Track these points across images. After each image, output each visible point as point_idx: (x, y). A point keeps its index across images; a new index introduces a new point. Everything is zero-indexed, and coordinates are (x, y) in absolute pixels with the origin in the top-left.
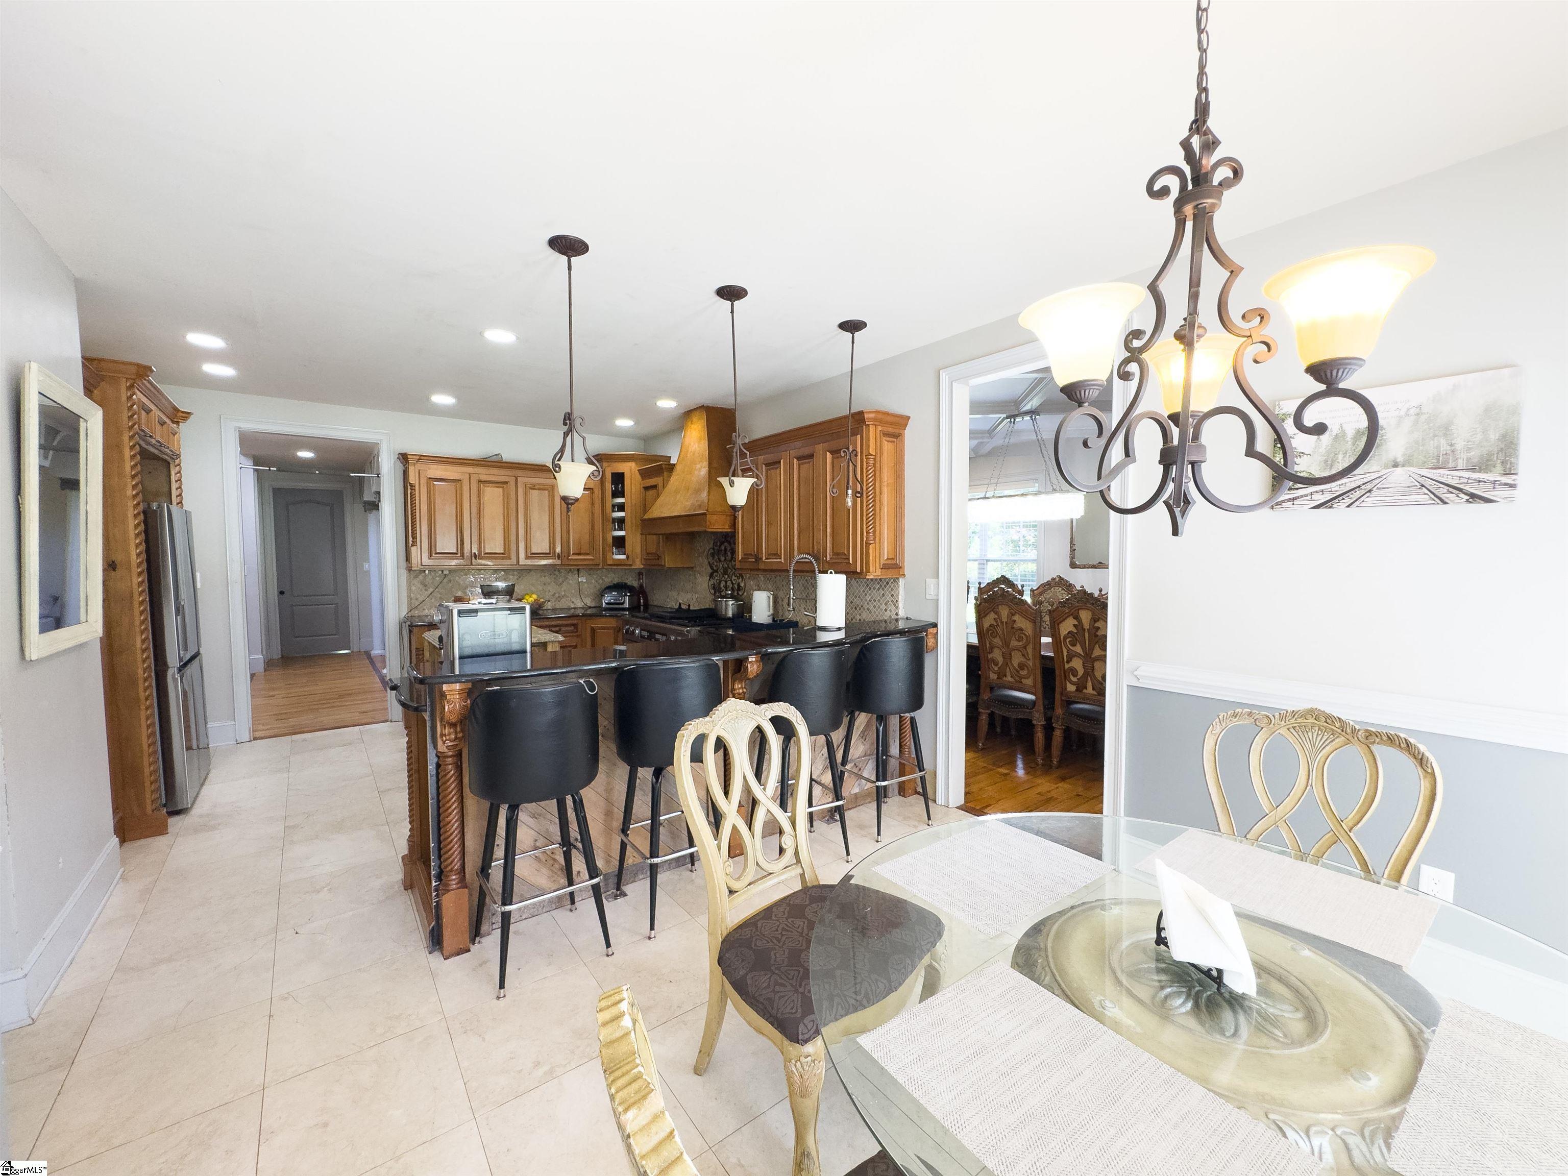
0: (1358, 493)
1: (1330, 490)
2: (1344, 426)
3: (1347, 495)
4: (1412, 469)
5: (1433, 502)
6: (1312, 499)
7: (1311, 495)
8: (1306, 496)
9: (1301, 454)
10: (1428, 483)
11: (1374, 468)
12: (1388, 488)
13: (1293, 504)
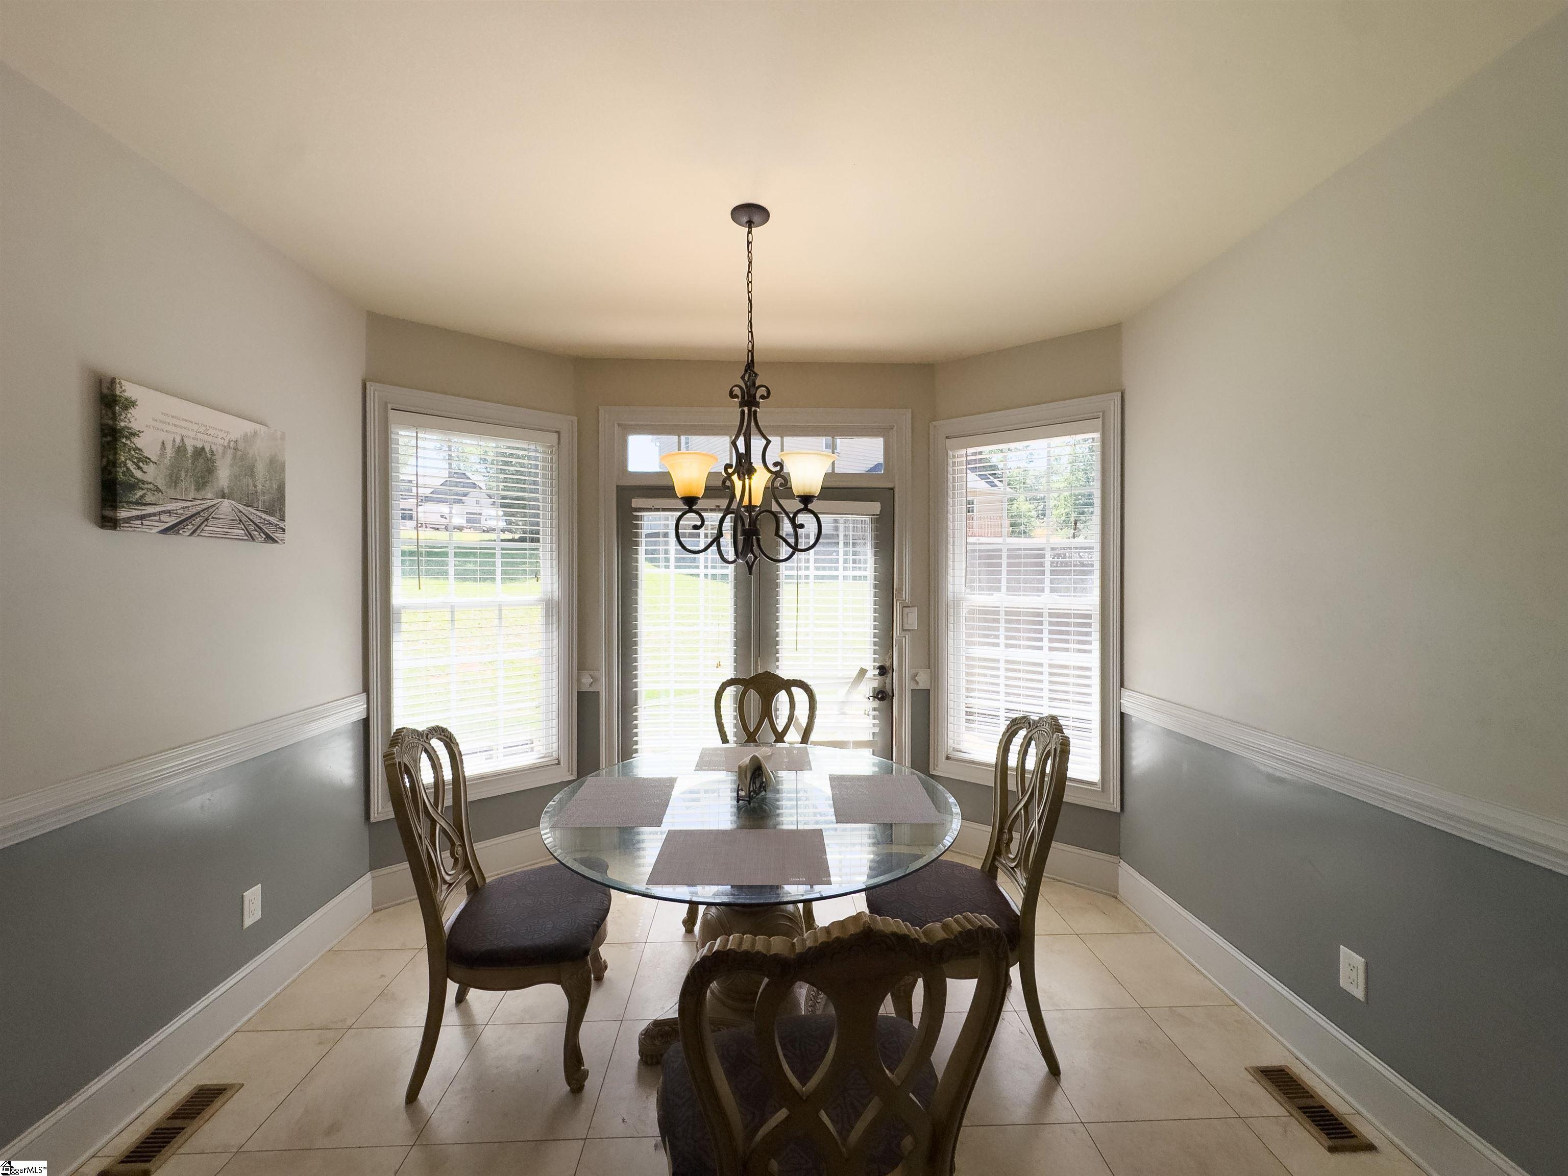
0: (198, 520)
1: (175, 512)
2: (185, 439)
3: (190, 521)
4: (233, 502)
5: (246, 538)
6: (160, 521)
7: (160, 515)
8: (154, 515)
9: (148, 460)
10: (244, 519)
11: (209, 496)
12: (219, 519)
13: (142, 524)
